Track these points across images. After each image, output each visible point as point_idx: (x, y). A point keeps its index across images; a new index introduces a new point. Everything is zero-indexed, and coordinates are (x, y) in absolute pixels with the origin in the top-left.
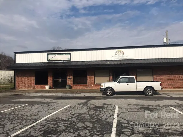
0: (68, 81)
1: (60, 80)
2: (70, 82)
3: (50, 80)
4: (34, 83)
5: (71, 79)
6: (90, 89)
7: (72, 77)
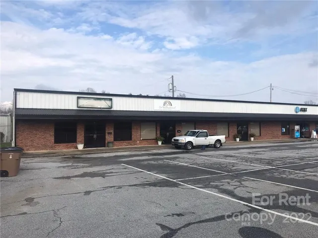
0: (107, 137)
1: (95, 136)
2: (109, 138)
3: (80, 135)
4: (53, 141)
5: (111, 133)
6: (135, 146)
7: (112, 131)
